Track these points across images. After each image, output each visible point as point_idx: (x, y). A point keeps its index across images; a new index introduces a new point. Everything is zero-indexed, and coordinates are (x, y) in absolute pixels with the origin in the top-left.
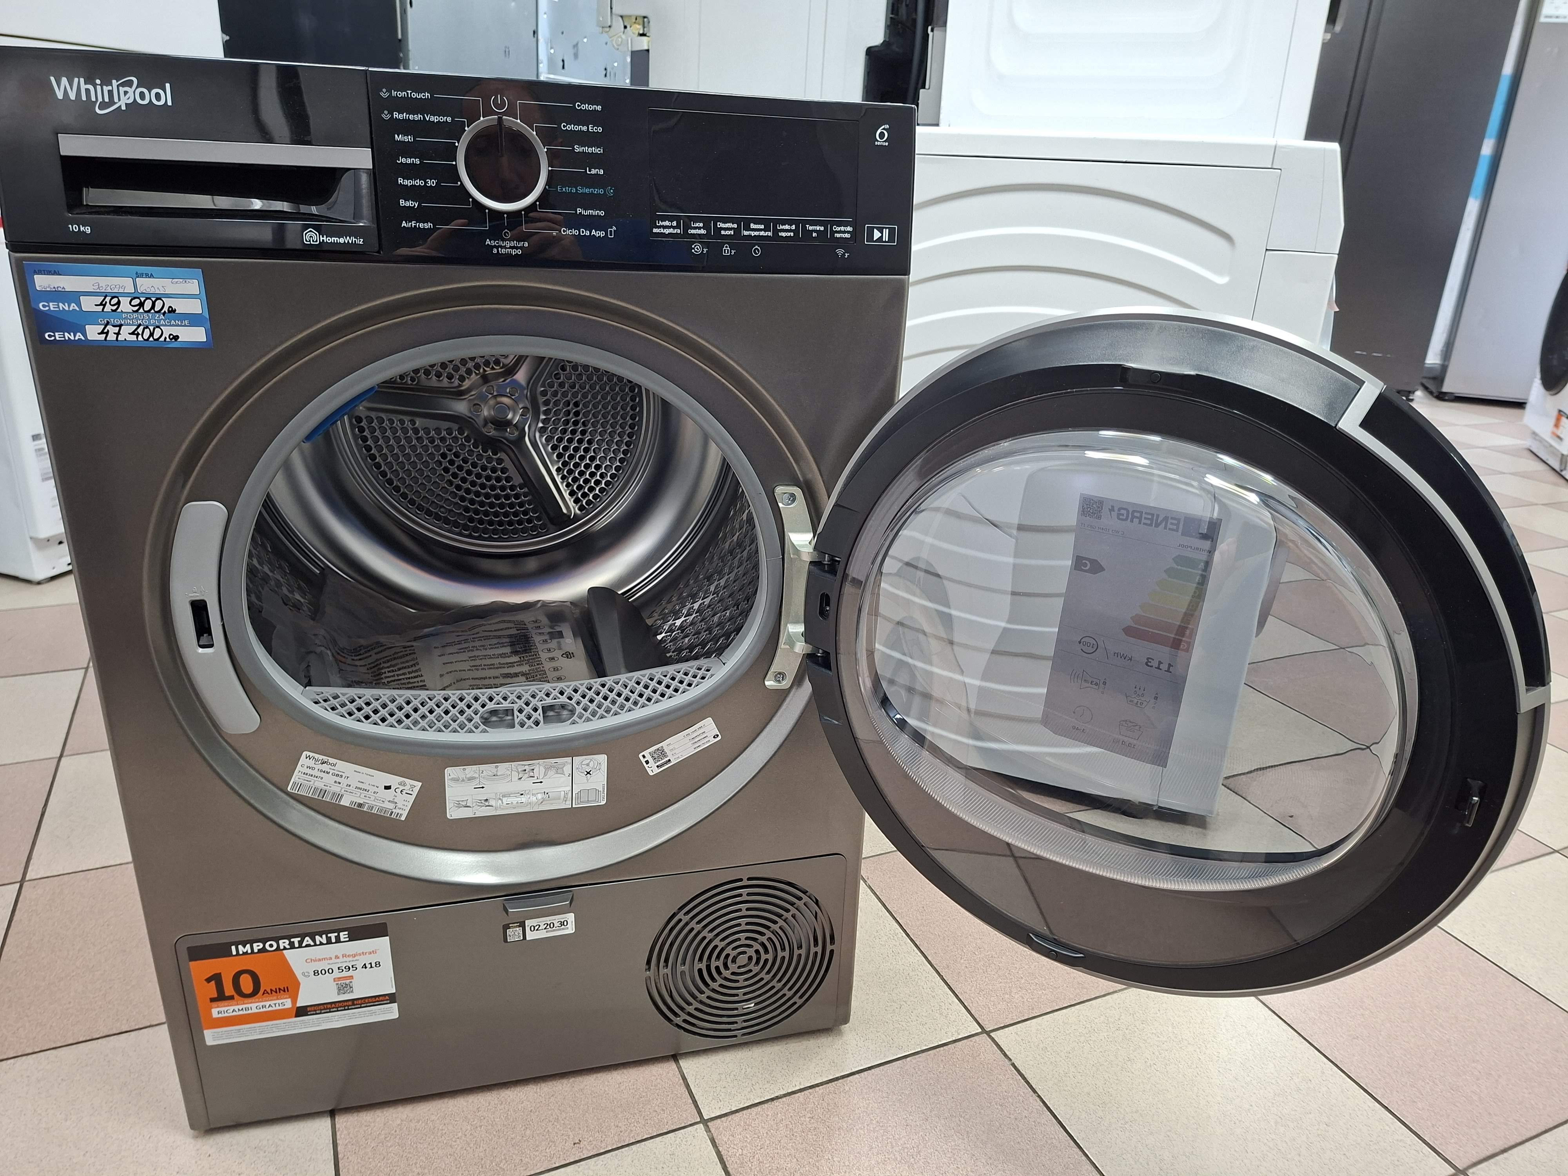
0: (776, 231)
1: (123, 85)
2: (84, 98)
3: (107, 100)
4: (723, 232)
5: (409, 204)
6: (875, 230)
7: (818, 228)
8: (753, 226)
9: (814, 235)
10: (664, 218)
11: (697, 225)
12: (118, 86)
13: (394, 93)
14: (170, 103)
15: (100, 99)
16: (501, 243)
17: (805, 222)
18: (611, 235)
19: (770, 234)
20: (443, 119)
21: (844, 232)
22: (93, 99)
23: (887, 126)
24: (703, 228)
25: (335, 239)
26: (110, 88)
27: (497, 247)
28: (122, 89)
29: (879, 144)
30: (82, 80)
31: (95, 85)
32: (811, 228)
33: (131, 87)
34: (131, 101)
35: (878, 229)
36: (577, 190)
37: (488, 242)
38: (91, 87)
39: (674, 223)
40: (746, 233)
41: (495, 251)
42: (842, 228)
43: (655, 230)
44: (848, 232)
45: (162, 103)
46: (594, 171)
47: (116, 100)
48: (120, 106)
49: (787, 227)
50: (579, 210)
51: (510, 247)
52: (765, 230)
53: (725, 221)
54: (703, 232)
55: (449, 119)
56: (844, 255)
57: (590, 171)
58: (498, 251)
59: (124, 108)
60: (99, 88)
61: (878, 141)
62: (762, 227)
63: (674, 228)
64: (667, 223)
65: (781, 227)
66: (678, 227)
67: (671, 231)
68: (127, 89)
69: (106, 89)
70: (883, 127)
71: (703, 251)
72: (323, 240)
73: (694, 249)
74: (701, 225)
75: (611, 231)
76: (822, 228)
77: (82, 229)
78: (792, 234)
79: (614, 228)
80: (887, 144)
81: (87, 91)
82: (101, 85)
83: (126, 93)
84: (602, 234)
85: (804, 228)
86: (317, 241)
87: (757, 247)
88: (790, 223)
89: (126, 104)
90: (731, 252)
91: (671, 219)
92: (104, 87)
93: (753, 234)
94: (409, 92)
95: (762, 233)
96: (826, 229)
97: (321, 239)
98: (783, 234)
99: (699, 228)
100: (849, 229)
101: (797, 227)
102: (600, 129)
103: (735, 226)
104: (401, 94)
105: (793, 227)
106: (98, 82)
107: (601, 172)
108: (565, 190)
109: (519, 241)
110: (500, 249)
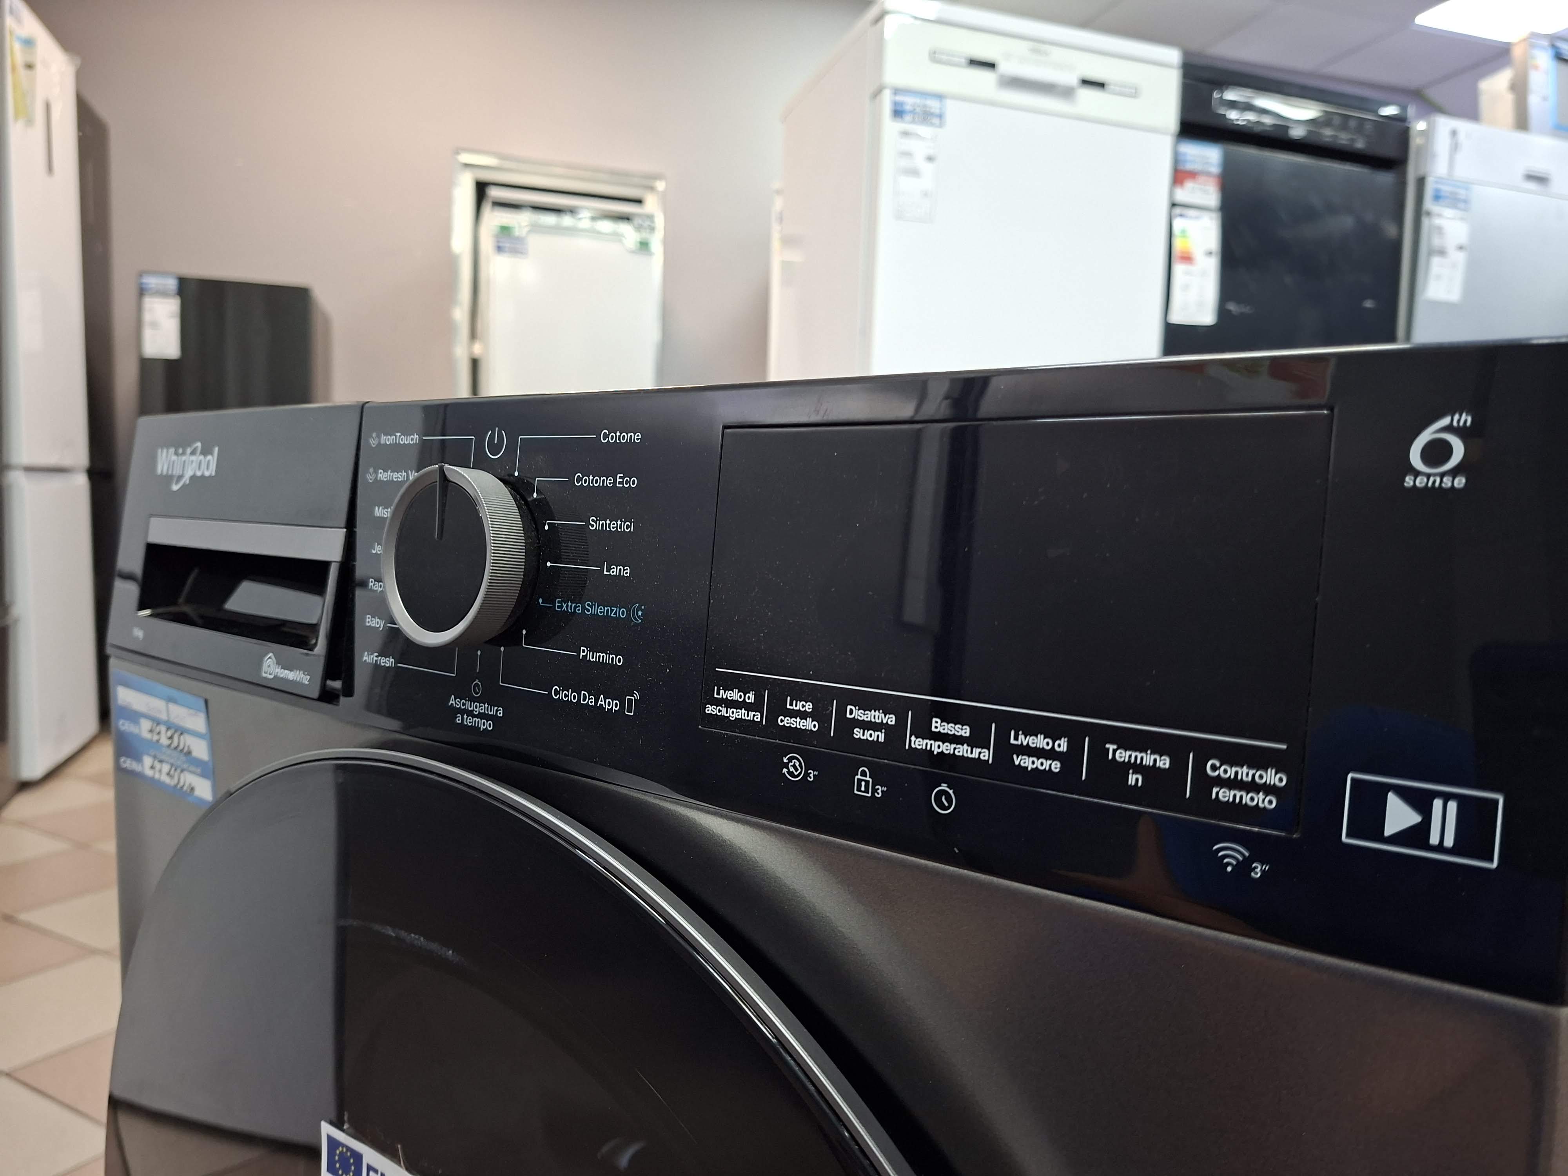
0: (1005, 751)
4: (858, 733)
5: (375, 622)
6: (1392, 798)
7: (1148, 759)
8: (937, 725)
9: (1133, 779)
10: (730, 683)
11: (799, 706)
14: (213, 473)
16: (465, 705)
17: (1105, 736)
18: (630, 709)
19: (986, 755)
21: (1252, 787)
23: (1466, 419)
24: (813, 715)
26: (185, 458)
27: (459, 712)
28: (191, 459)
29: (1420, 482)
31: (178, 456)
32: (1122, 756)
33: (196, 455)
35: (1406, 795)
36: (584, 608)
37: (450, 700)
38: (176, 458)
39: (751, 698)
40: (919, 743)
41: (456, 719)
42: (1245, 773)
43: (710, 709)
44: (1268, 789)
45: (209, 473)
46: (615, 571)
49: (1040, 741)
50: (584, 652)
51: (476, 715)
52: (972, 742)
53: (867, 702)
54: (810, 725)
56: (1244, 867)
57: (609, 569)
58: (460, 719)
59: (188, 482)
61: (1417, 473)
62: (965, 731)
63: (749, 707)
64: (735, 695)
65: (1023, 740)
66: (756, 707)
67: (741, 714)
68: (193, 457)
69: (183, 459)
70: (1446, 421)
71: (807, 774)
73: (786, 766)
74: (809, 707)
75: (630, 701)
76: (1164, 762)
78: (1056, 766)
79: (637, 695)
80: (1460, 482)
83: (192, 463)
84: (612, 705)
85: (1099, 753)
86: (274, 675)
87: (944, 787)
88: (1053, 730)
89: (190, 477)
90: (875, 791)
91: (743, 685)
93: (938, 747)
94: (398, 435)
95: (963, 750)
96: (1179, 765)
98: (1027, 762)
99: (803, 715)
100: (1271, 777)
101: (1075, 748)
102: (634, 482)
103: (891, 720)
104: (390, 440)
105: (1062, 745)
107: (627, 572)
108: (567, 607)
109: (491, 705)
110: (465, 716)
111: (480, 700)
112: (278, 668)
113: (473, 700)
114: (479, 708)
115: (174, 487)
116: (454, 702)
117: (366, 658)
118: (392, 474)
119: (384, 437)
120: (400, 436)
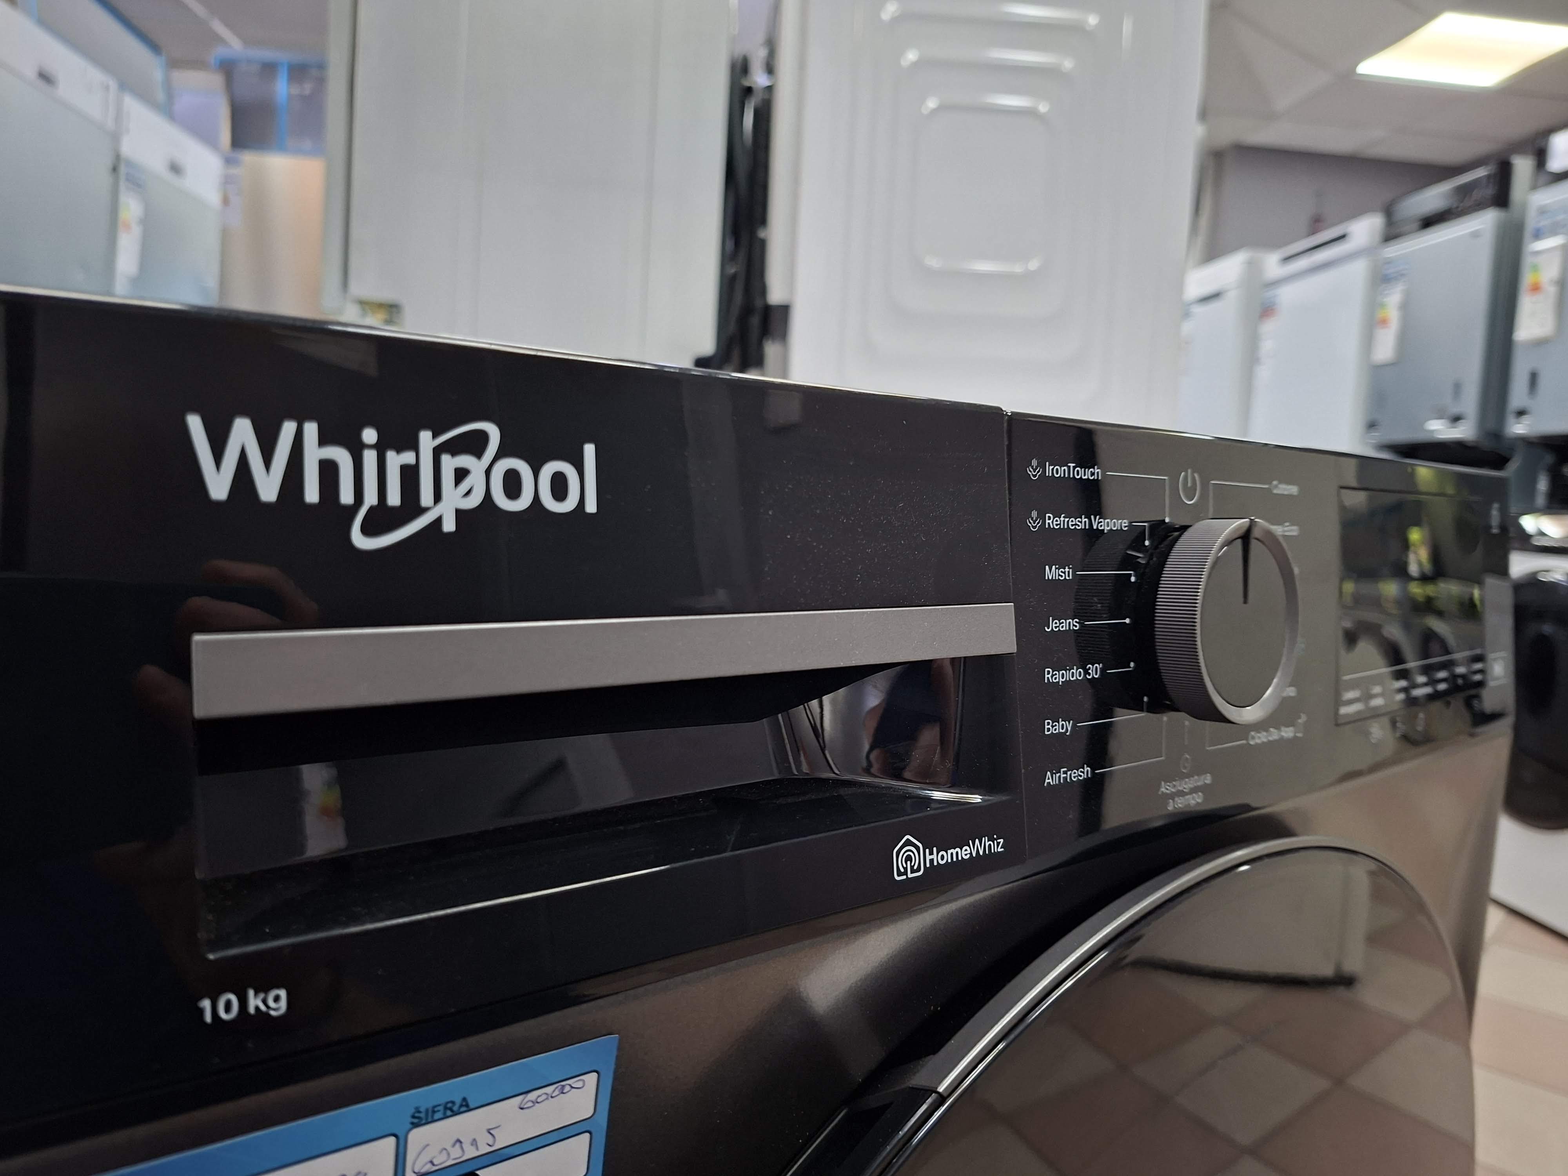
1: (454, 447)
2: (312, 494)
3: (394, 498)
5: (1059, 728)
12: (438, 452)
13: (1049, 469)
14: (591, 507)
15: (371, 498)
16: (1179, 785)
18: (1300, 732)
22: (346, 497)
25: (954, 851)
26: (408, 457)
27: (1174, 797)
28: (449, 463)
30: (311, 429)
31: (356, 450)
33: (479, 455)
34: (474, 502)
38: (341, 456)
41: (1171, 806)
43: (1342, 710)
45: (568, 505)
47: (426, 497)
48: (438, 521)
51: (1190, 791)
58: (1174, 805)
59: (449, 525)
60: (370, 458)
68: (465, 461)
69: (395, 460)
72: (932, 861)
75: (1300, 724)
81: (329, 470)
82: (381, 448)
83: (461, 474)
89: (459, 513)
92: (391, 455)
94: (1071, 465)
97: (928, 857)
104: (1059, 471)
106: (370, 435)
109: (1200, 776)
110: (1176, 799)
111: (1190, 775)
112: (931, 853)
113: (1182, 777)
114: (1187, 785)
115: (360, 541)
116: (1164, 788)
117: (1050, 780)
118: (1067, 520)
119: (1051, 467)
120: (1074, 468)
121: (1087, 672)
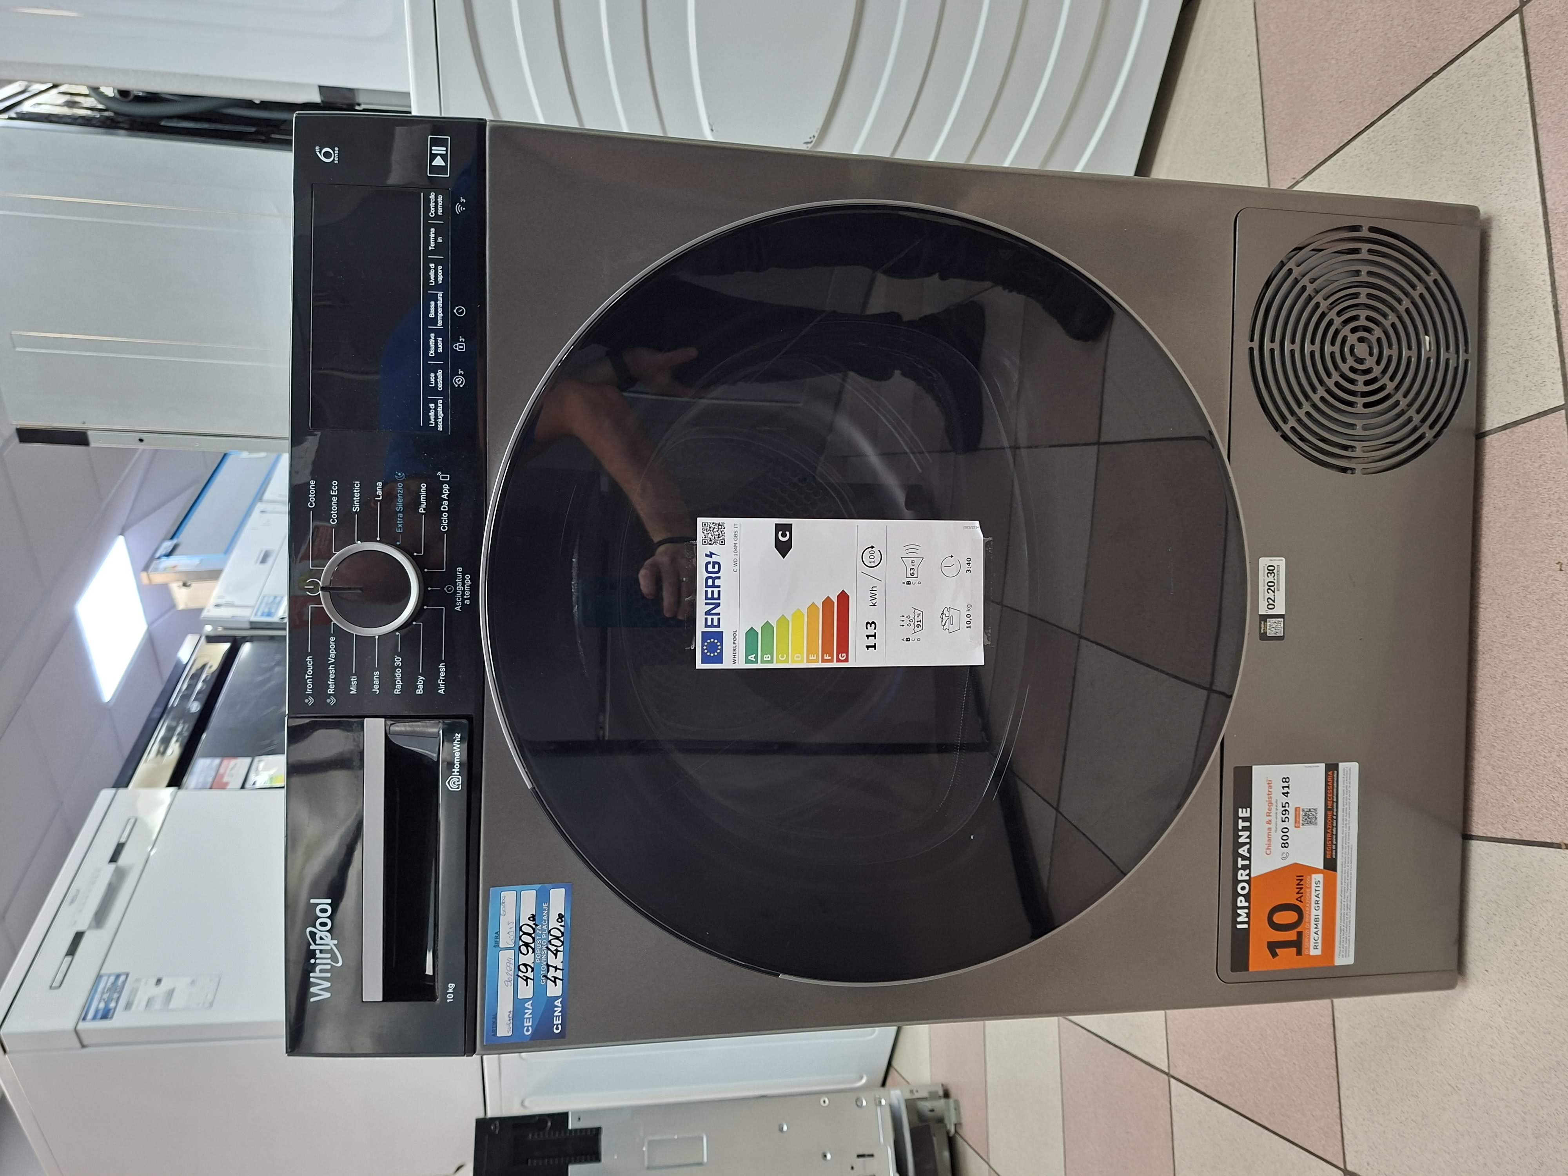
0: (437, 287)
1: (314, 941)
2: (329, 975)
4: (440, 350)
5: (420, 684)
6: (433, 164)
7: (432, 236)
8: (432, 315)
9: (440, 240)
10: (427, 418)
11: (433, 380)
12: (316, 944)
13: (309, 692)
14: (329, 901)
15: (329, 961)
16: (459, 595)
17: (427, 252)
18: (446, 477)
19: (440, 294)
20: (332, 645)
21: (436, 202)
23: (317, 148)
24: (436, 373)
25: (456, 760)
26: (317, 952)
27: (463, 600)
28: (319, 941)
29: (336, 159)
30: (311, 975)
31: (317, 964)
32: (433, 244)
33: (316, 934)
34: (329, 935)
35: (432, 160)
36: (400, 512)
37: (458, 609)
38: (318, 968)
39: (432, 406)
40: (440, 323)
41: (467, 602)
42: (432, 205)
43: (440, 428)
44: (436, 198)
45: (329, 908)
46: (379, 493)
47: (328, 948)
48: (335, 945)
49: (432, 273)
50: (421, 511)
51: (463, 585)
52: (436, 301)
53: (427, 348)
54: (440, 373)
55: (332, 639)
56: (462, 204)
57: (379, 496)
58: (467, 599)
59: (336, 942)
60: (318, 961)
61: (334, 160)
62: (432, 303)
63: (436, 407)
64: (432, 414)
65: (432, 280)
66: (435, 402)
67: (440, 410)
68: (317, 937)
69: (318, 955)
70: (318, 153)
71: (461, 375)
72: (457, 772)
73: (459, 385)
74: (432, 375)
75: (443, 477)
76: (433, 230)
77: (450, 991)
78: (440, 267)
79: (439, 473)
80: (337, 149)
81: (321, 971)
82: (316, 959)
83: (321, 938)
84: (446, 487)
85: (433, 252)
86: (459, 778)
87: (455, 311)
88: (427, 269)
89: (332, 939)
90: (462, 342)
91: (427, 410)
92: (317, 956)
93: (440, 315)
94: (307, 677)
95: (440, 303)
96: (433, 225)
97: (456, 773)
98: (440, 278)
99: (436, 377)
100: (432, 196)
101: (432, 260)
102: (335, 483)
103: (432, 335)
104: (310, 685)
105: (432, 265)
106: (313, 961)
107: (380, 484)
108: (400, 524)
109: (456, 577)
110: (465, 597)
111: (455, 586)
112: (454, 772)
113: (455, 592)
114: (460, 588)
115: (340, 964)
116: (459, 607)
117: (442, 690)
118: (331, 680)
119: (308, 690)
120: (308, 675)
121: (398, 667)
